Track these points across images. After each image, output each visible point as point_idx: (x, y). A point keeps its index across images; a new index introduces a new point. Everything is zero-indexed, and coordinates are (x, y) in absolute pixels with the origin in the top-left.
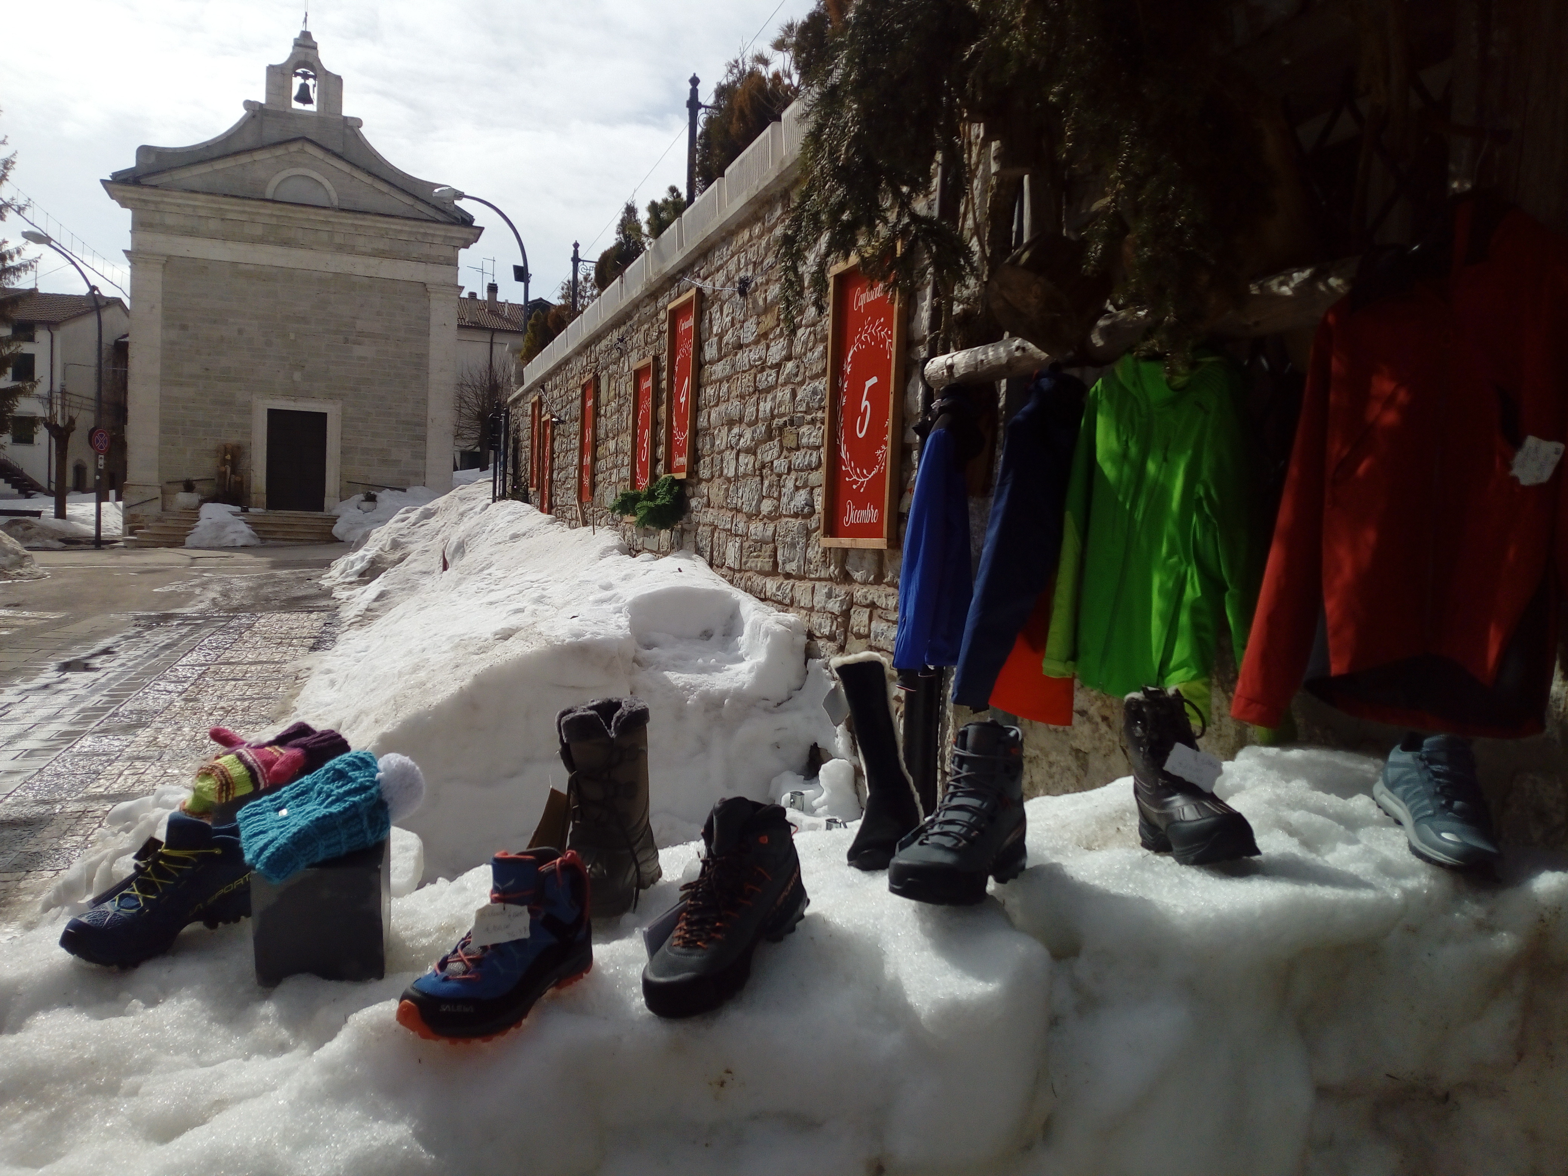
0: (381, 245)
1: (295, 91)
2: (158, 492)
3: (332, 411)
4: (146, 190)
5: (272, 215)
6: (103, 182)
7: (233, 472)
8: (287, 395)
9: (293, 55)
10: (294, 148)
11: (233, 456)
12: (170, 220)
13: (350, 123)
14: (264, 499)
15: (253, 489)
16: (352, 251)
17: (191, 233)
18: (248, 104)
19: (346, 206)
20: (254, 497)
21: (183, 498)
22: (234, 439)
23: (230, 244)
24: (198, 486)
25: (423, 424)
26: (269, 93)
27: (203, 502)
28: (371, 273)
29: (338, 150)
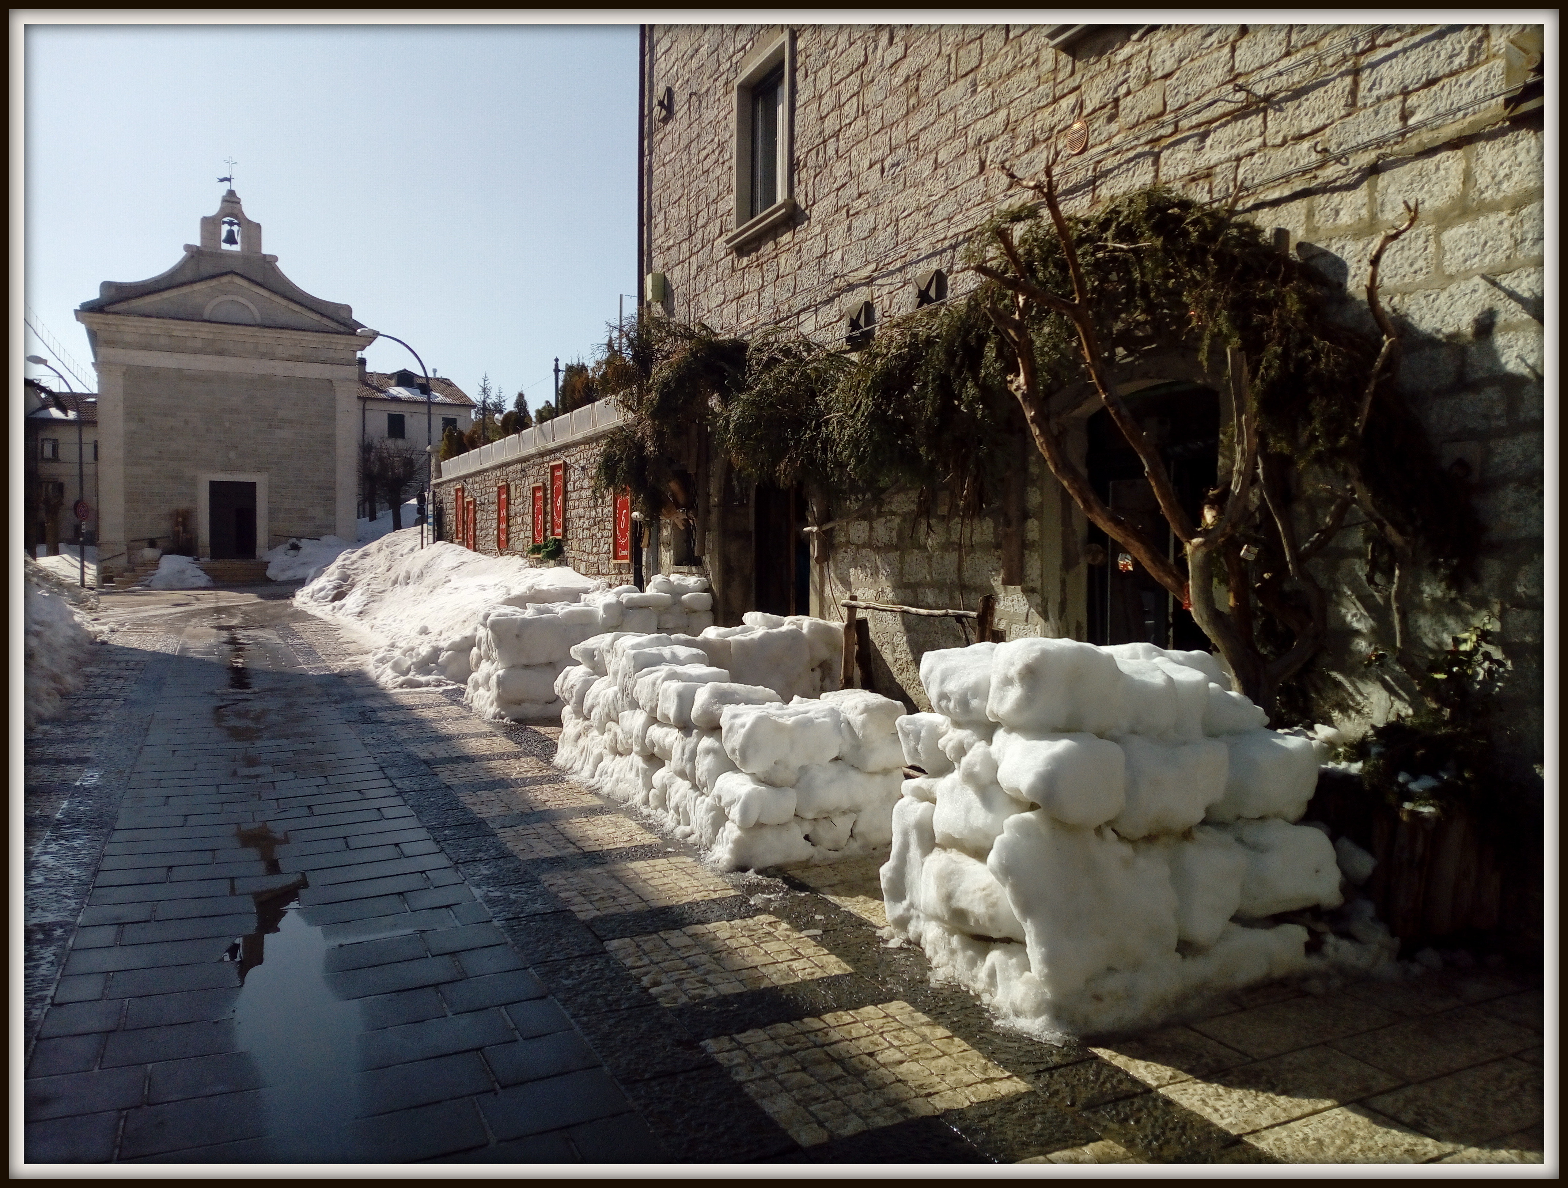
0: (296, 352)
1: (224, 235)
2: (124, 549)
3: (260, 480)
4: (110, 316)
5: (210, 332)
6: (76, 311)
7: (185, 530)
8: (225, 469)
9: (222, 209)
10: (225, 279)
11: (184, 519)
12: (128, 338)
13: (268, 259)
14: (208, 551)
15: (200, 544)
16: (273, 357)
17: (147, 348)
18: (188, 247)
19: (267, 323)
20: (200, 550)
21: (149, 553)
22: (184, 505)
23: (176, 355)
24: (160, 543)
25: (332, 488)
26: (203, 237)
27: (162, 555)
28: (289, 373)
29: (259, 280)
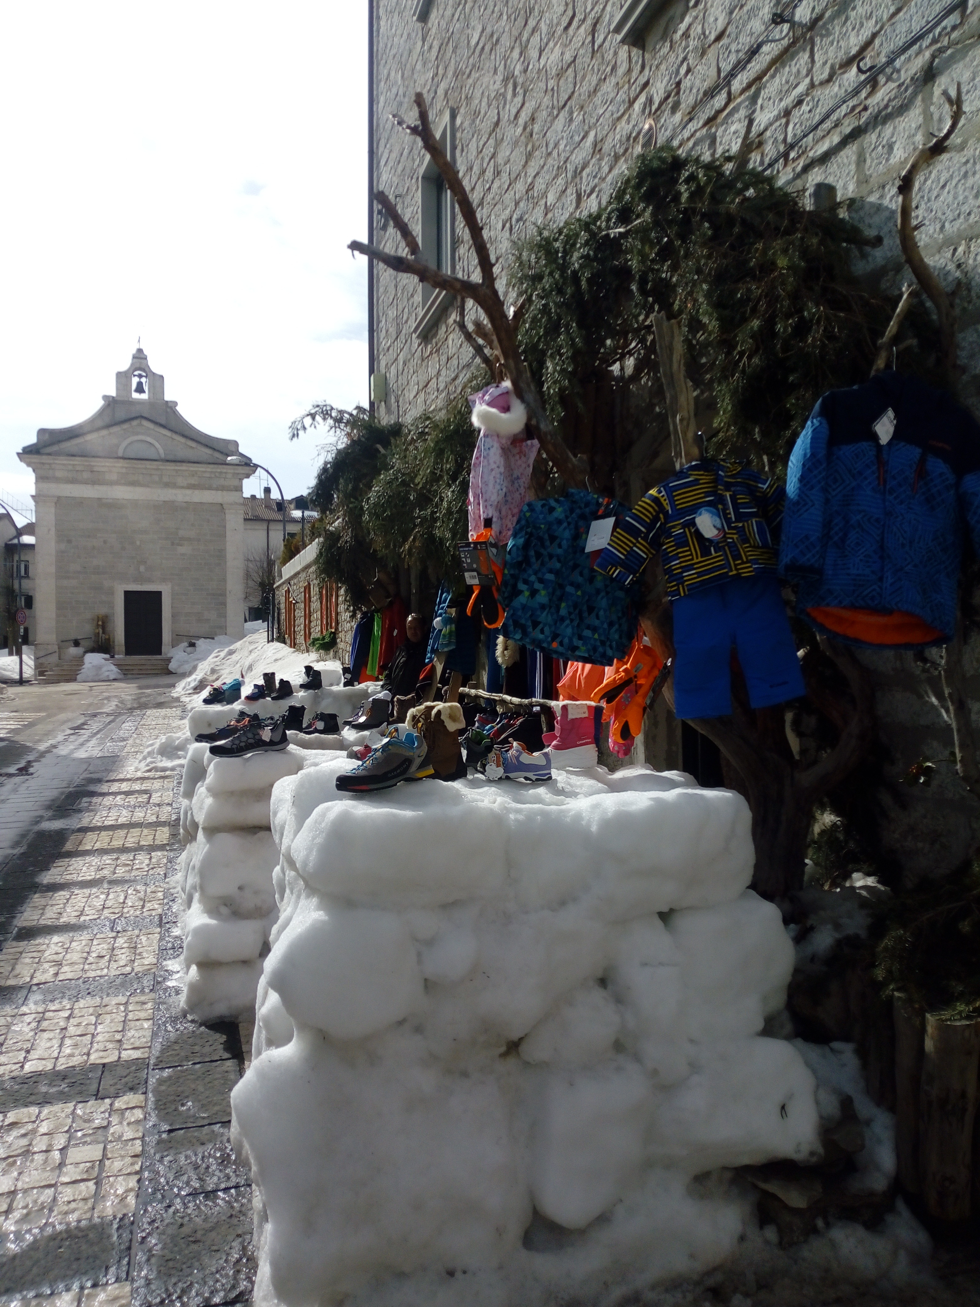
0: (192, 481)
1: (134, 386)
2: (56, 648)
3: (165, 589)
4: (44, 457)
5: (122, 467)
6: (18, 454)
7: (104, 633)
8: (136, 580)
9: (132, 365)
10: (135, 423)
11: (103, 623)
12: (59, 474)
13: (170, 404)
14: (123, 649)
15: (116, 643)
16: (174, 486)
17: (73, 481)
18: (105, 397)
19: (169, 457)
20: (117, 648)
21: (73, 651)
22: (103, 611)
23: (97, 487)
24: (82, 642)
25: (224, 594)
26: (118, 389)
27: (86, 652)
28: (187, 499)
29: (163, 422)
